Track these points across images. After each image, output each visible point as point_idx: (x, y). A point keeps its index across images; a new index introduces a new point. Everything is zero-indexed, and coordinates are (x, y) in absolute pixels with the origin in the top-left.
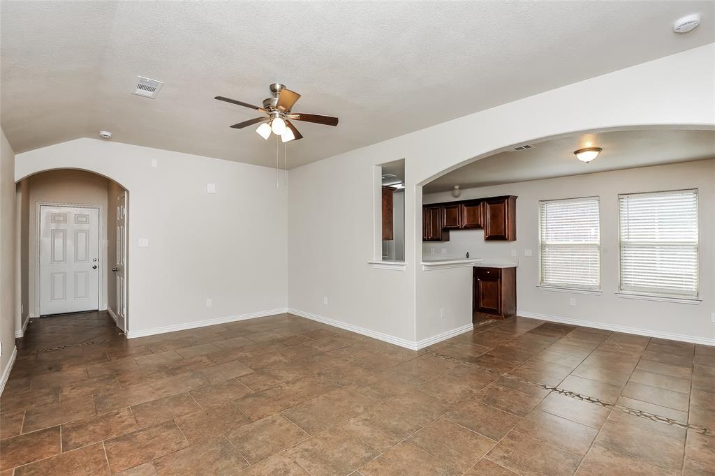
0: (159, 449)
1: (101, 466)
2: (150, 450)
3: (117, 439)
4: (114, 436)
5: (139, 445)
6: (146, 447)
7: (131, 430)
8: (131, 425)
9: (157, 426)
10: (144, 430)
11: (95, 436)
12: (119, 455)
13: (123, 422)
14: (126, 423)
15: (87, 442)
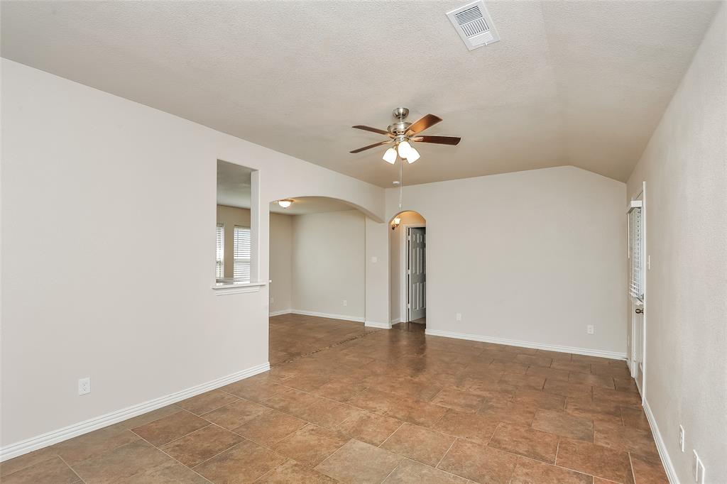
0: (520, 432)
1: (564, 445)
2: (526, 435)
3: (543, 459)
4: (543, 463)
5: (530, 443)
6: (527, 438)
7: (526, 460)
8: (524, 465)
9: (505, 449)
10: (517, 453)
11: (559, 475)
12: (547, 445)
13: (527, 474)
14: (525, 471)
15: (569, 473)
